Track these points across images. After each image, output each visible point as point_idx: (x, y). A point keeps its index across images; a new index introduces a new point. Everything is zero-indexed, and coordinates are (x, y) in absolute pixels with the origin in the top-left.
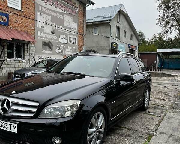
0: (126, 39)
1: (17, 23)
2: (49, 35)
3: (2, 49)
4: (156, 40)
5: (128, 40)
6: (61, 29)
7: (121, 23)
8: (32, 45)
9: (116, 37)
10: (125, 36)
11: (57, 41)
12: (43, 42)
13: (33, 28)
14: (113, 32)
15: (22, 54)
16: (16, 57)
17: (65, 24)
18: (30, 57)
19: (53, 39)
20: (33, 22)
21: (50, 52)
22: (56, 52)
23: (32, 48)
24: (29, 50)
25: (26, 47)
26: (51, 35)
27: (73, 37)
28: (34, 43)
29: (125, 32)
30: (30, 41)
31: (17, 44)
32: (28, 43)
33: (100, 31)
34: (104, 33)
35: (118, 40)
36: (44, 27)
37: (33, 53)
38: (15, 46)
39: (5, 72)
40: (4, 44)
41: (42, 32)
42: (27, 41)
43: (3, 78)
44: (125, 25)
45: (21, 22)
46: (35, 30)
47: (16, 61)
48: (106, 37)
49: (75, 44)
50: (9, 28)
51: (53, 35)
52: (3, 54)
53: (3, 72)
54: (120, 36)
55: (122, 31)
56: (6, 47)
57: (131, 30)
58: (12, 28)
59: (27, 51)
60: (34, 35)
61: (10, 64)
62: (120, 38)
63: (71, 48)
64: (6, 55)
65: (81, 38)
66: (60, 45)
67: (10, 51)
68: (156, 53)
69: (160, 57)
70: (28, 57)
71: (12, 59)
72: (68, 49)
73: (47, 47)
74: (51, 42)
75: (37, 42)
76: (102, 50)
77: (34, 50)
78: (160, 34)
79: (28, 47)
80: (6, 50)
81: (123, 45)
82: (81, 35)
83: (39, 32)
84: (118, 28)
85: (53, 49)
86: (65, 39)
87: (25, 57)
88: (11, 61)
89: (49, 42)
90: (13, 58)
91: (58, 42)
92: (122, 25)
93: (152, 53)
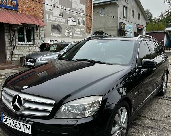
0: (134, 19)
1: (26, 7)
2: (58, 18)
3: (13, 34)
4: (164, 18)
5: (135, 19)
6: (69, 11)
7: (128, 2)
8: (42, 29)
9: (124, 17)
10: (133, 16)
11: (65, 24)
12: (52, 25)
13: (41, 12)
14: (121, 12)
15: (32, 38)
16: (27, 41)
17: (73, 6)
18: (40, 40)
19: (62, 22)
20: (41, 5)
21: (60, 35)
22: (65, 35)
23: (41, 31)
24: (38, 33)
25: (36, 31)
26: (60, 18)
27: (81, 19)
28: (43, 26)
29: (133, 12)
30: (39, 25)
31: (26, 28)
32: (38, 27)
33: (108, 11)
34: (112, 13)
35: (126, 19)
36: (52, 10)
37: (43, 36)
38: (25, 30)
39: (17, 56)
40: (15, 29)
41: (51, 16)
42: (37, 25)
43: (16, 62)
44: (132, 4)
45: (30, 6)
46: (43, 13)
47: (27, 46)
48: (114, 17)
49: (83, 26)
50: (19, 12)
51: (61, 18)
52: (14, 39)
53: (16, 56)
54: (128, 16)
55: (130, 11)
56: (16, 32)
57: (138, 9)
58: (21, 13)
59: (37, 35)
60: (43, 19)
61: (22, 48)
62: (128, 18)
63: (79, 30)
64: (17, 40)
65: (88, 19)
66: (69, 27)
67: (21, 36)
68: (164, 31)
69: (168, 36)
70: (38, 41)
71: (23, 44)
72: (77, 31)
73: (56, 30)
74: (60, 25)
75: (46, 26)
76: (110, 31)
77: (43, 34)
78: (167, 12)
79: (38, 31)
80: (16, 34)
81: (131, 24)
82: (89, 16)
83: (47, 16)
84: (126, 8)
85: (62, 32)
86: (74, 21)
87: (36, 41)
88: (22, 45)
89: (58, 25)
90: (24, 42)
91: (67, 24)
92: (129, 4)
93: (160, 31)
